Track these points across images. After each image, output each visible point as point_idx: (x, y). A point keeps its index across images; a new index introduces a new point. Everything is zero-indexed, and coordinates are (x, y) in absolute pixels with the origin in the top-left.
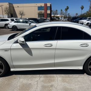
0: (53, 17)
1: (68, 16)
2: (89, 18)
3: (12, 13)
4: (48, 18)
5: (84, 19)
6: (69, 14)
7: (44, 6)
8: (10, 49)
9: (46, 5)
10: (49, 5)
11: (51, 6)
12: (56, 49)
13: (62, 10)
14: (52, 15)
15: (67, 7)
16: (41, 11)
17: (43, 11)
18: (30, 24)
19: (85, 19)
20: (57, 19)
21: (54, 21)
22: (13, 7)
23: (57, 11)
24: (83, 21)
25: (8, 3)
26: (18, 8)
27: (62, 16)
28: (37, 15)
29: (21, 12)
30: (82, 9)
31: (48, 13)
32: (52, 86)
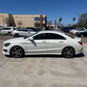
0: (48, 26)
1: (61, 26)
2: (77, 28)
3: (11, 22)
4: (43, 28)
5: (73, 29)
6: (62, 24)
7: (40, 17)
8: (26, 43)
9: (41, 16)
10: (44, 16)
11: (46, 18)
12: (48, 43)
13: (55, 21)
14: (47, 25)
15: (61, 18)
16: (37, 21)
17: (39, 22)
18: (29, 32)
19: (75, 29)
20: (51, 29)
21: (49, 30)
22: (13, 17)
23: (51, 21)
24: (72, 30)
25: (8, 14)
26: (17, 18)
27: (56, 26)
28: (34, 25)
29: (20, 22)
30: (74, 21)
31: (43, 23)
32: (46, 61)
